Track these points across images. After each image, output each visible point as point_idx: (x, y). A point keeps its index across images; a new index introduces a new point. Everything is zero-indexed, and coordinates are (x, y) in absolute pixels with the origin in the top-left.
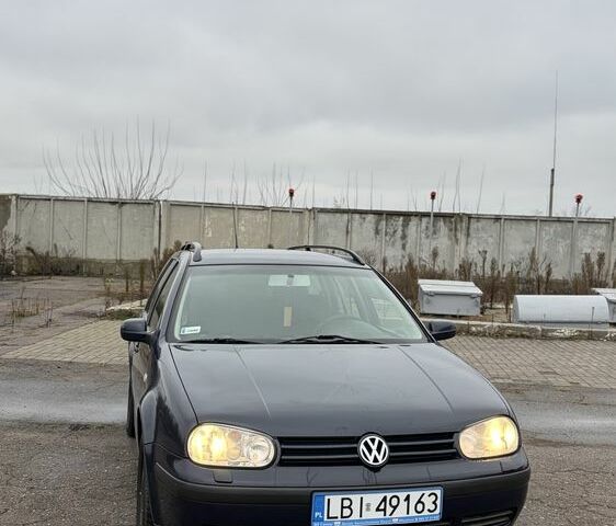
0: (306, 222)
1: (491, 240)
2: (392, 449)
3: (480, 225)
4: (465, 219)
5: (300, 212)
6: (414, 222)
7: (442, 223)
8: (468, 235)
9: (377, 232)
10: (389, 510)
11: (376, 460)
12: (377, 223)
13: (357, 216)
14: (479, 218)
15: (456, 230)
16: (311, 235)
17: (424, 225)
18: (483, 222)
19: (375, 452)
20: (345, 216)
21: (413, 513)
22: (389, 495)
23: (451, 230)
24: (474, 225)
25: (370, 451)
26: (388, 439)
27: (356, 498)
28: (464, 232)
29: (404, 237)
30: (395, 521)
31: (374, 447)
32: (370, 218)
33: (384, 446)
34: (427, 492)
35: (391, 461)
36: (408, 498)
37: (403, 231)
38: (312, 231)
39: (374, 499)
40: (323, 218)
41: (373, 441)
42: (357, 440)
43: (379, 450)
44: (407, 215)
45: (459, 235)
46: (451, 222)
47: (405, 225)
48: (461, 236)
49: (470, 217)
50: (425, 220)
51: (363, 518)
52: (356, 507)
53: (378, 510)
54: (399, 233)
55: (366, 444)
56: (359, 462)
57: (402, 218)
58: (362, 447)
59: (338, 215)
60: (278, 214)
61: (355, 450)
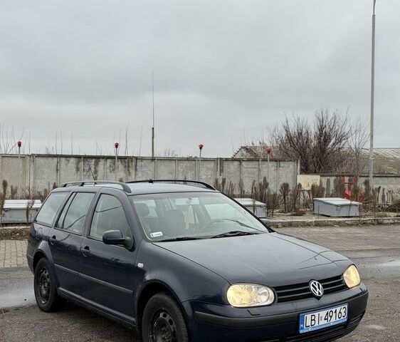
0: (28, 164)
1: (150, 172)
2: (324, 286)
3: (143, 163)
4: (134, 160)
5: (23, 157)
6: (102, 162)
7: (120, 163)
8: (136, 170)
9: (78, 169)
10: (329, 318)
11: (319, 294)
12: (78, 164)
13: (63, 159)
14: (142, 159)
15: (129, 166)
16: (32, 173)
17: (108, 164)
18: (144, 161)
19: (318, 289)
20: (55, 159)
21: (338, 319)
22: (329, 311)
23: (125, 167)
24: (139, 163)
25: (316, 289)
26: (320, 281)
27: (316, 314)
28: (134, 168)
29: (96, 172)
30: (332, 324)
31: (317, 287)
32: (72, 160)
33: (321, 286)
34: (343, 307)
35: (326, 293)
36: (336, 312)
37: (95, 168)
38: (32, 170)
39: (323, 313)
40: (39, 160)
41: (315, 283)
42: (307, 284)
43: (319, 288)
44: (97, 158)
45: (131, 170)
46: (125, 162)
47: (96, 164)
48: (132, 171)
49: (137, 158)
50: (109, 161)
51: (320, 324)
52: (317, 319)
53: (325, 319)
54: (93, 169)
55: (313, 285)
56: (312, 295)
57: (94, 160)
58: (312, 287)
59: (50, 159)
60: (6, 159)
61: (309, 290)
